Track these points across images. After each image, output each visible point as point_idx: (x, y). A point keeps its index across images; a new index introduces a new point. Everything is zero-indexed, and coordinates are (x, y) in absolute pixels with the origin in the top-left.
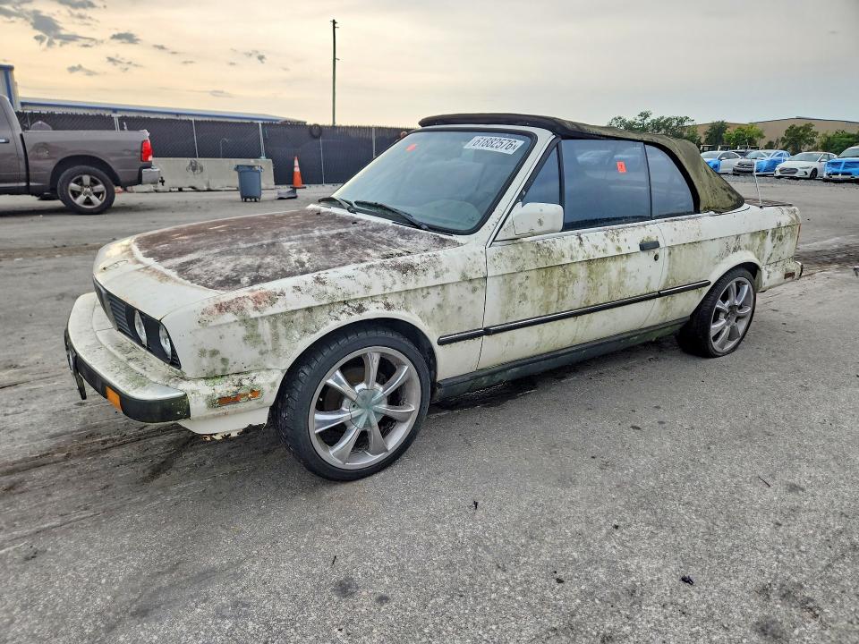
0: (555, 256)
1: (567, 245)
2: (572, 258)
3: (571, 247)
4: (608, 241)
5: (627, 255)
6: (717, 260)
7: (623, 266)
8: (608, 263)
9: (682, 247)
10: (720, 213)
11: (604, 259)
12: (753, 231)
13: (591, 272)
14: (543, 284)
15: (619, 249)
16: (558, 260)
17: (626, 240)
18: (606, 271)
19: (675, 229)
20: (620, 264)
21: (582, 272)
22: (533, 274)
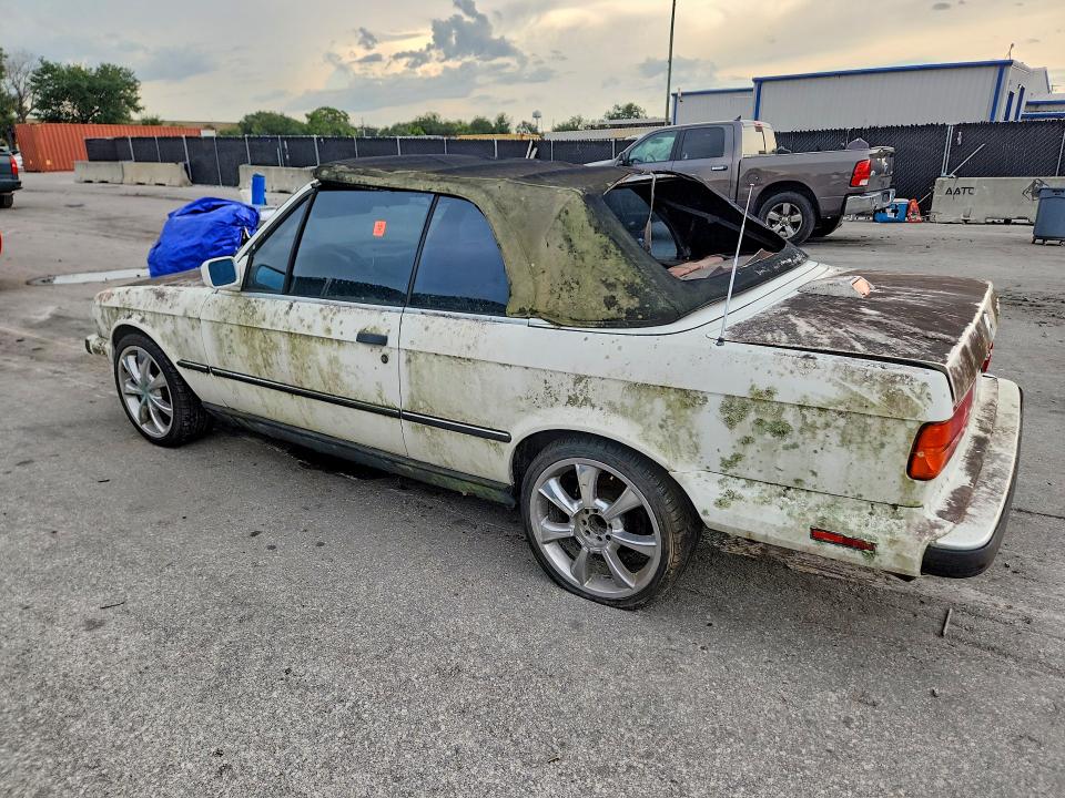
0: (257, 316)
1: (273, 309)
2: (272, 324)
3: (276, 312)
4: (319, 318)
5: (339, 342)
6: (523, 404)
7: (334, 353)
8: (313, 344)
9: (431, 357)
10: (559, 326)
11: (309, 337)
12: (633, 379)
13: (294, 348)
14: (246, 342)
15: (329, 331)
16: (258, 322)
17: (341, 322)
18: (311, 352)
19: (427, 329)
20: (331, 350)
21: (284, 344)
22: (236, 329)
